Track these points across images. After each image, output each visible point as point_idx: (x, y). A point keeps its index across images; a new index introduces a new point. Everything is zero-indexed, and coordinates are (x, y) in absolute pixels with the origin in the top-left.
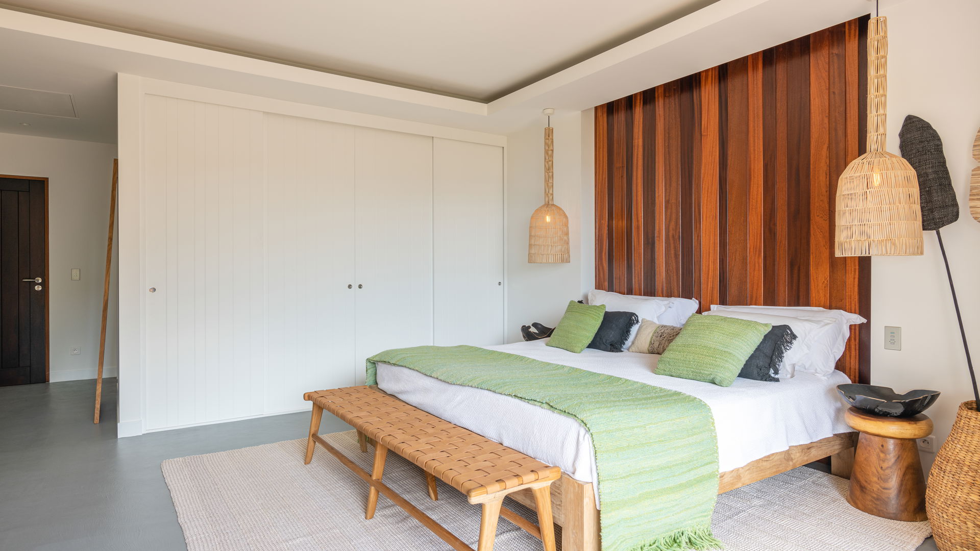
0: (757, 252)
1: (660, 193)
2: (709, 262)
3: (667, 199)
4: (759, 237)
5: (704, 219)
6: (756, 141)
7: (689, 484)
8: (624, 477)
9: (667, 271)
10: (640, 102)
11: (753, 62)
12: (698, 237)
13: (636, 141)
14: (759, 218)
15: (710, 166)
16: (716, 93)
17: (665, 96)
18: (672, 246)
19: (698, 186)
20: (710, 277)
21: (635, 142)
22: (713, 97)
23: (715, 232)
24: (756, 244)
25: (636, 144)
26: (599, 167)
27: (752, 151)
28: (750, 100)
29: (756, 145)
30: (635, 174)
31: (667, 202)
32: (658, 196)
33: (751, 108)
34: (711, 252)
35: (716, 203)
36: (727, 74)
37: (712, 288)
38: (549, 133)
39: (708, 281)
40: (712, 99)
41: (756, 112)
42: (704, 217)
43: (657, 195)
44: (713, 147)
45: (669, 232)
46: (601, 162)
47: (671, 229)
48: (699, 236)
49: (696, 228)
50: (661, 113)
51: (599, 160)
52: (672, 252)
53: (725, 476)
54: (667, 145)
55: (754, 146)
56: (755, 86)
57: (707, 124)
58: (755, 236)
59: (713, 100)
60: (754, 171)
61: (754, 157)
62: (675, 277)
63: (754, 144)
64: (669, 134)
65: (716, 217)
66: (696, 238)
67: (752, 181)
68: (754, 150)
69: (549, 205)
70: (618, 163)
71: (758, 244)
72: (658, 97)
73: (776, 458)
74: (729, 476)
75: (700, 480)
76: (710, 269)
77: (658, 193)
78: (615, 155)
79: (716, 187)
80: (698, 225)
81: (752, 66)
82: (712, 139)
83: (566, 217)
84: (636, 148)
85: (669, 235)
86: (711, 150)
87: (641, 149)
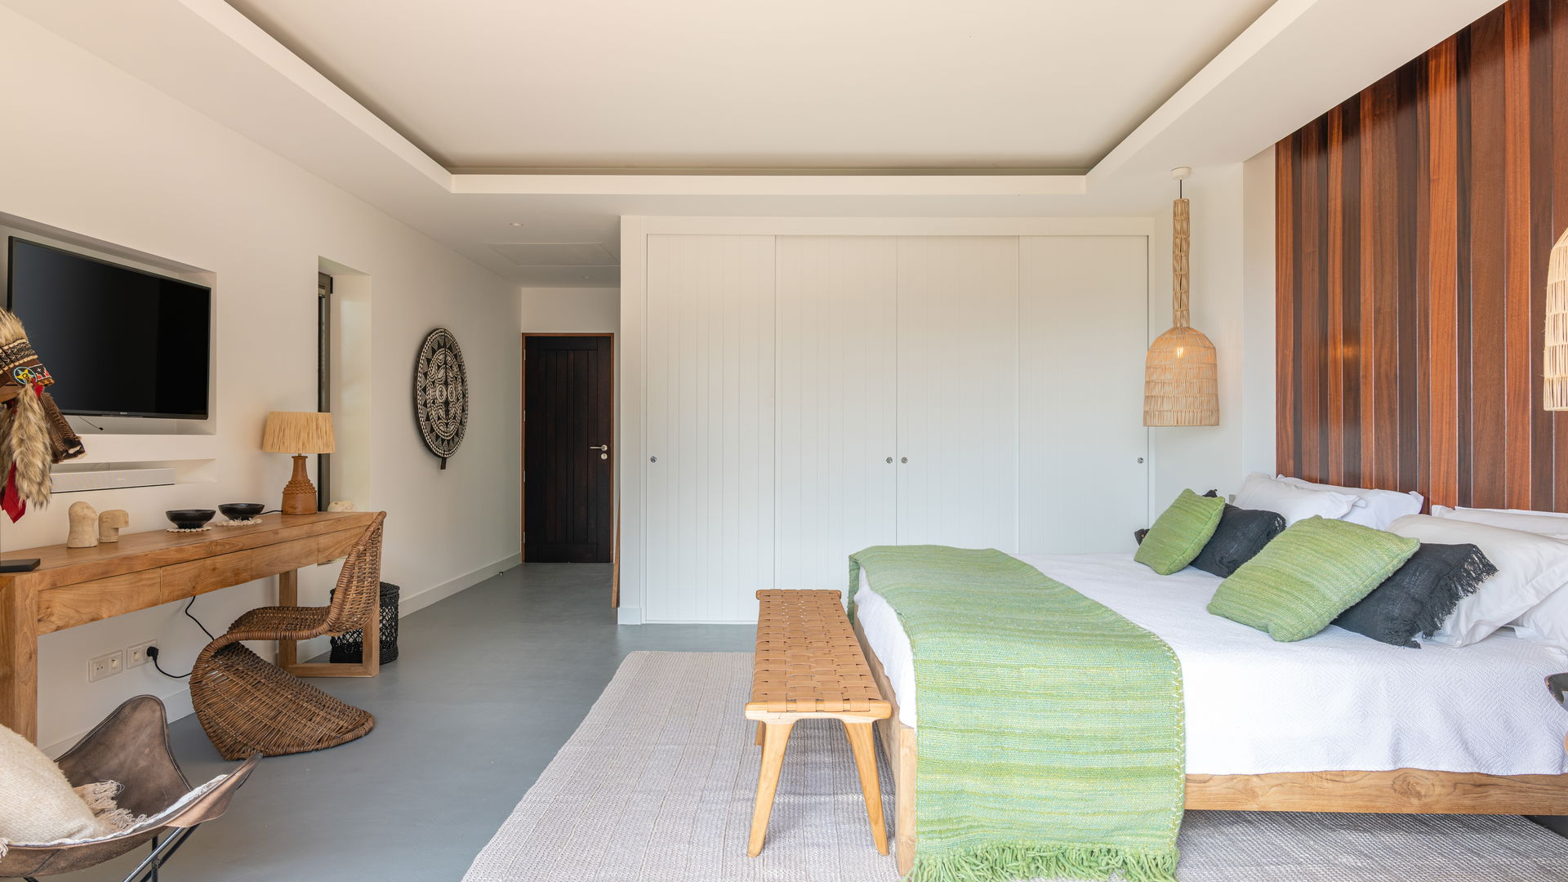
0: (1521, 404)
1: (1367, 295)
2: (1442, 423)
3: (1378, 304)
4: (1523, 373)
5: (1435, 340)
6: (1519, 180)
7: (1107, 774)
8: (961, 731)
9: (1377, 439)
10: (1338, 132)
11: (1513, 25)
12: (1424, 375)
13: (1333, 202)
14: (1524, 333)
15: (1443, 238)
16: (1452, 96)
17: (1374, 115)
18: (1385, 392)
19: (1425, 277)
20: (1443, 452)
21: (1332, 204)
22: (1448, 105)
23: (1451, 365)
24: (1520, 387)
25: (1333, 208)
26: (1282, 254)
27: (1511, 202)
28: (1509, 100)
29: (1519, 189)
30: (1330, 263)
31: (1378, 311)
32: (1365, 301)
33: (1509, 117)
34: (1445, 403)
35: (1453, 310)
36: (1470, 57)
37: (1447, 472)
38: (1182, 211)
39: (1440, 460)
40: (1446, 108)
41: (1517, 124)
42: (1435, 336)
43: (1362, 301)
44: (1447, 202)
45: (1380, 366)
46: (1285, 247)
47: (1383, 361)
48: (1426, 374)
49: (1422, 357)
50: (1368, 147)
51: (1282, 243)
52: (1386, 405)
53: (1211, 783)
54: (1377, 205)
55: (1515, 192)
56: (1517, 73)
57: (1439, 157)
58: (1518, 370)
59: (1448, 110)
60: (1515, 241)
61: (1516, 214)
62: (1390, 451)
63: (1515, 188)
64: (1380, 185)
65: (1453, 337)
66: (1422, 377)
67: (1512, 260)
68: (1515, 199)
69: (1181, 329)
70: (1310, 247)
71: (1523, 385)
72: (1364, 118)
73: (1366, 782)
74: (1224, 785)
75: (1140, 774)
76: (1444, 437)
77: (1365, 294)
78: (1303, 232)
79: (1453, 277)
80: (1425, 353)
81: (1510, 32)
82: (1447, 185)
83: (1212, 348)
84: (1333, 215)
85: (1380, 373)
86: (1445, 208)
87: (1339, 218)
